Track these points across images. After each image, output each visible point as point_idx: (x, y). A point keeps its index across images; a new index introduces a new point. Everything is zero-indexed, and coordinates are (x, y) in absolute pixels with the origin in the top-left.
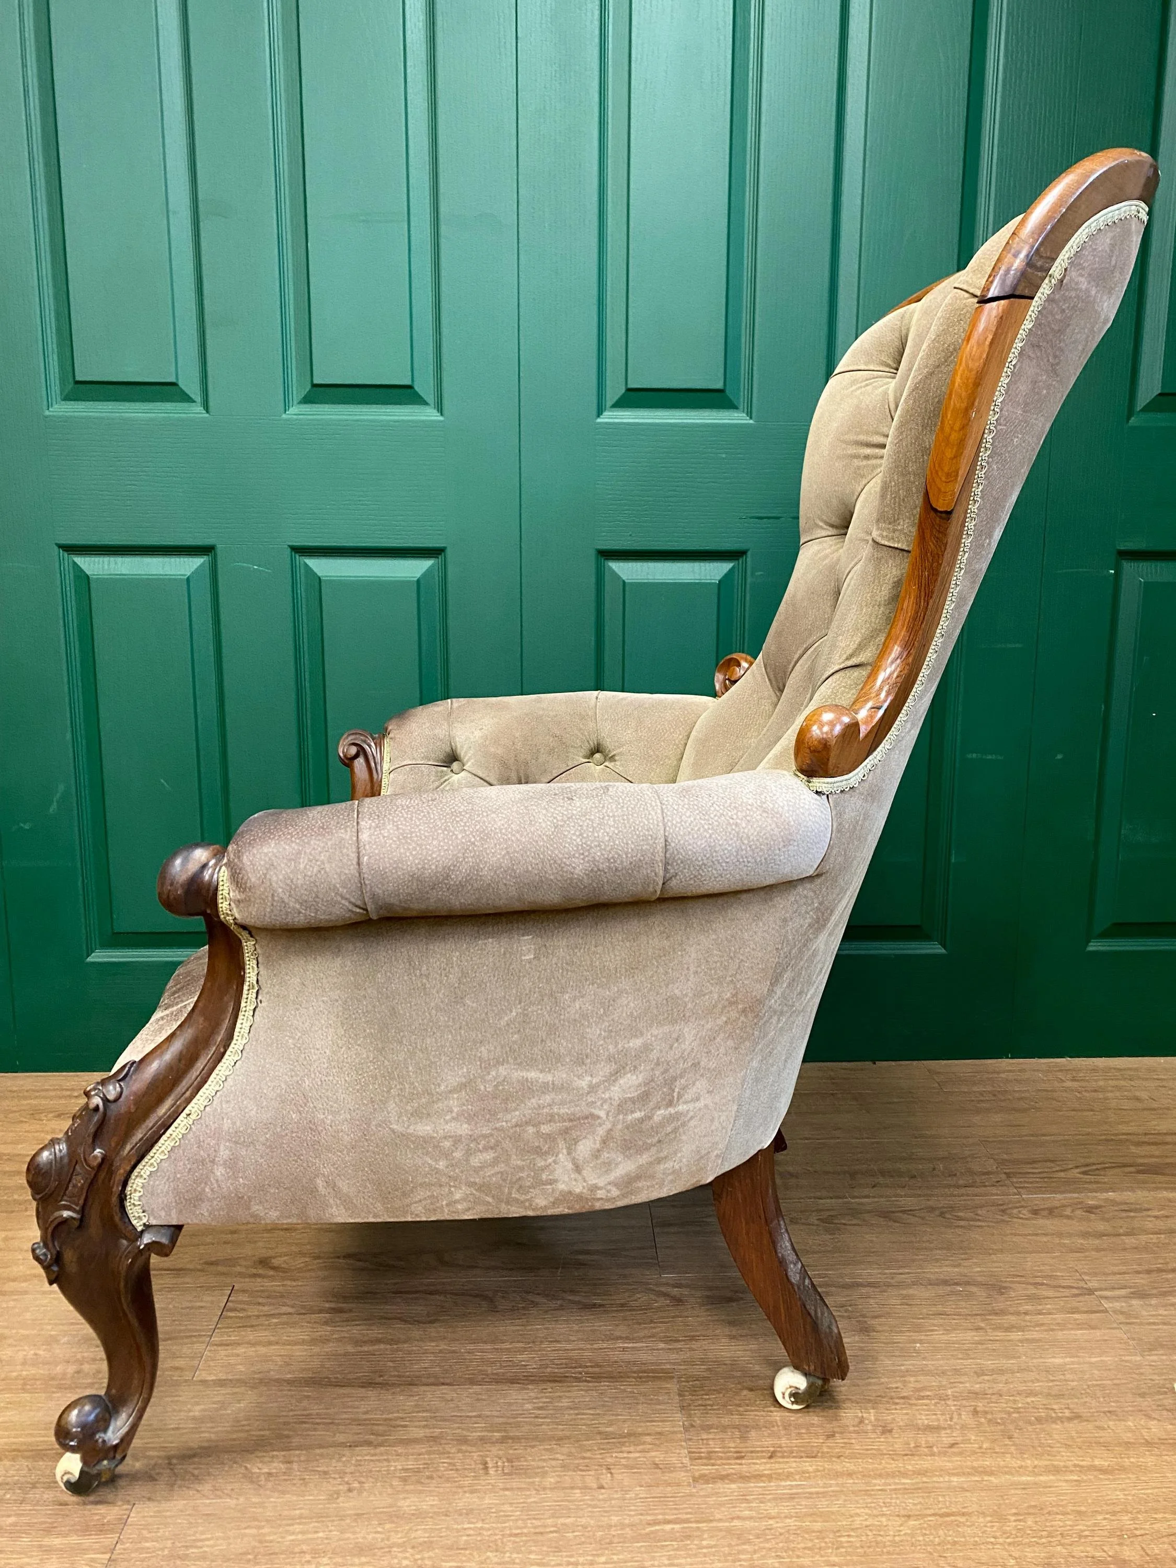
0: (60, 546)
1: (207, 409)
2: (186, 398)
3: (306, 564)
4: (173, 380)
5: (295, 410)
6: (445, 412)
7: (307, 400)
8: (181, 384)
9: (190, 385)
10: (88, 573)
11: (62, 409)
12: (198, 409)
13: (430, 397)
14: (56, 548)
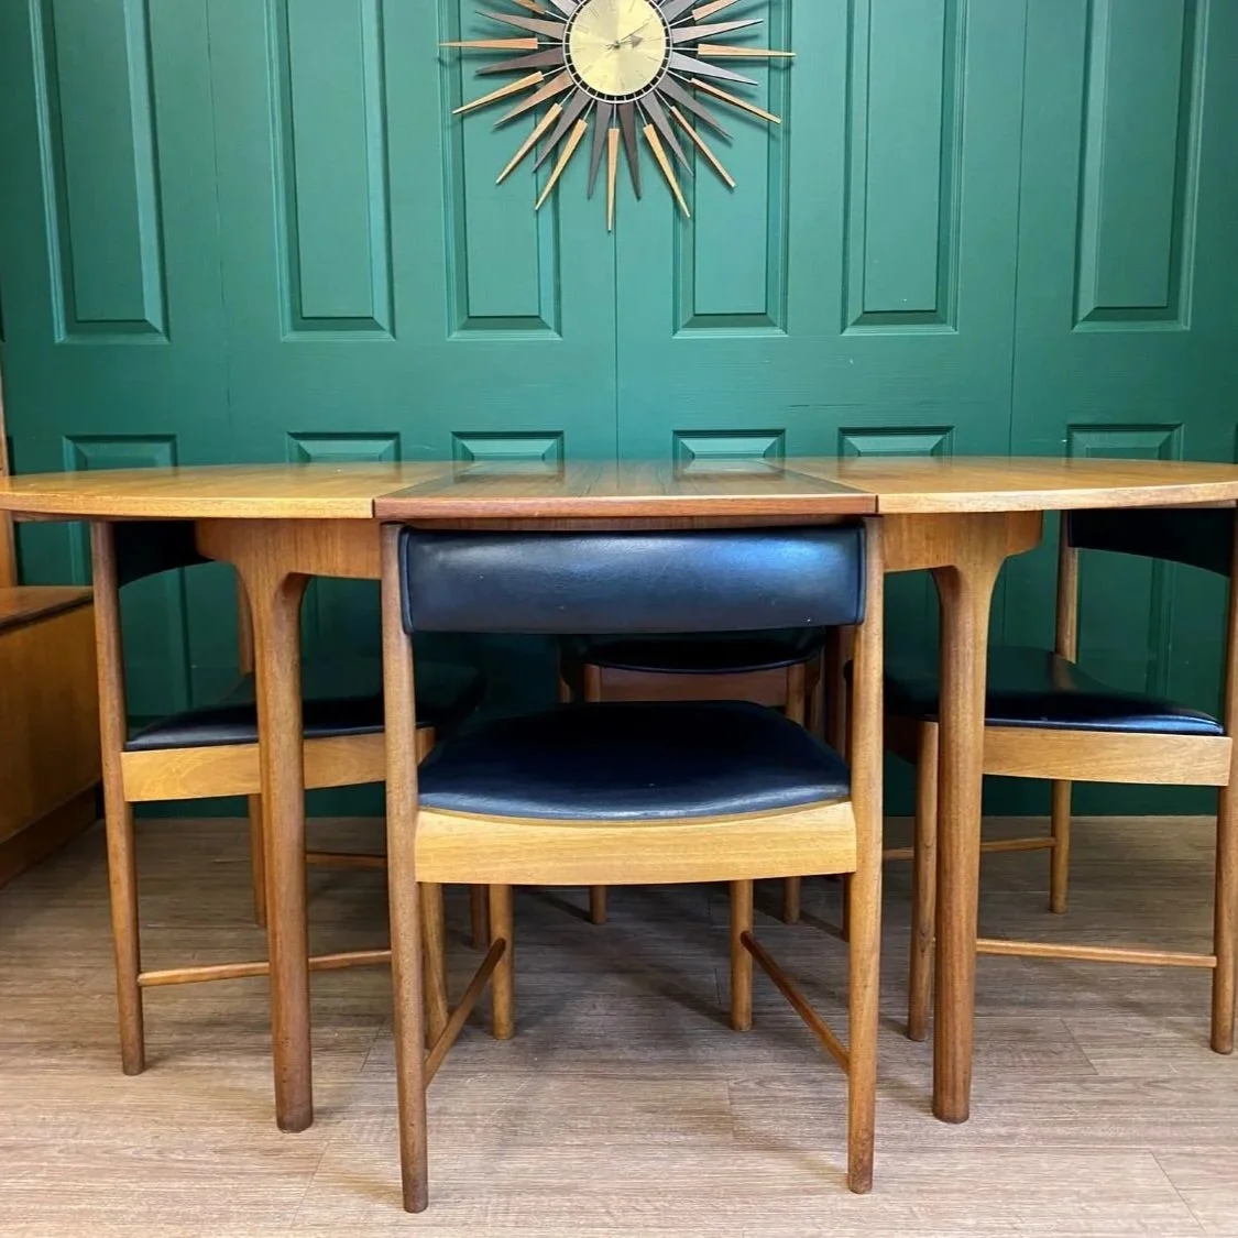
0: (290, 434)
1: (394, 335)
2: (381, 328)
3: (464, 447)
4: (371, 315)
5: (455, 335)
6: (564, 334)
7: (465, 327)
8: (376, 318)
9: (382, 317)
10: (309, 452)
11: (292, 337)
12: (387, 335)
13: (552, 325)
14: (287, 437)
